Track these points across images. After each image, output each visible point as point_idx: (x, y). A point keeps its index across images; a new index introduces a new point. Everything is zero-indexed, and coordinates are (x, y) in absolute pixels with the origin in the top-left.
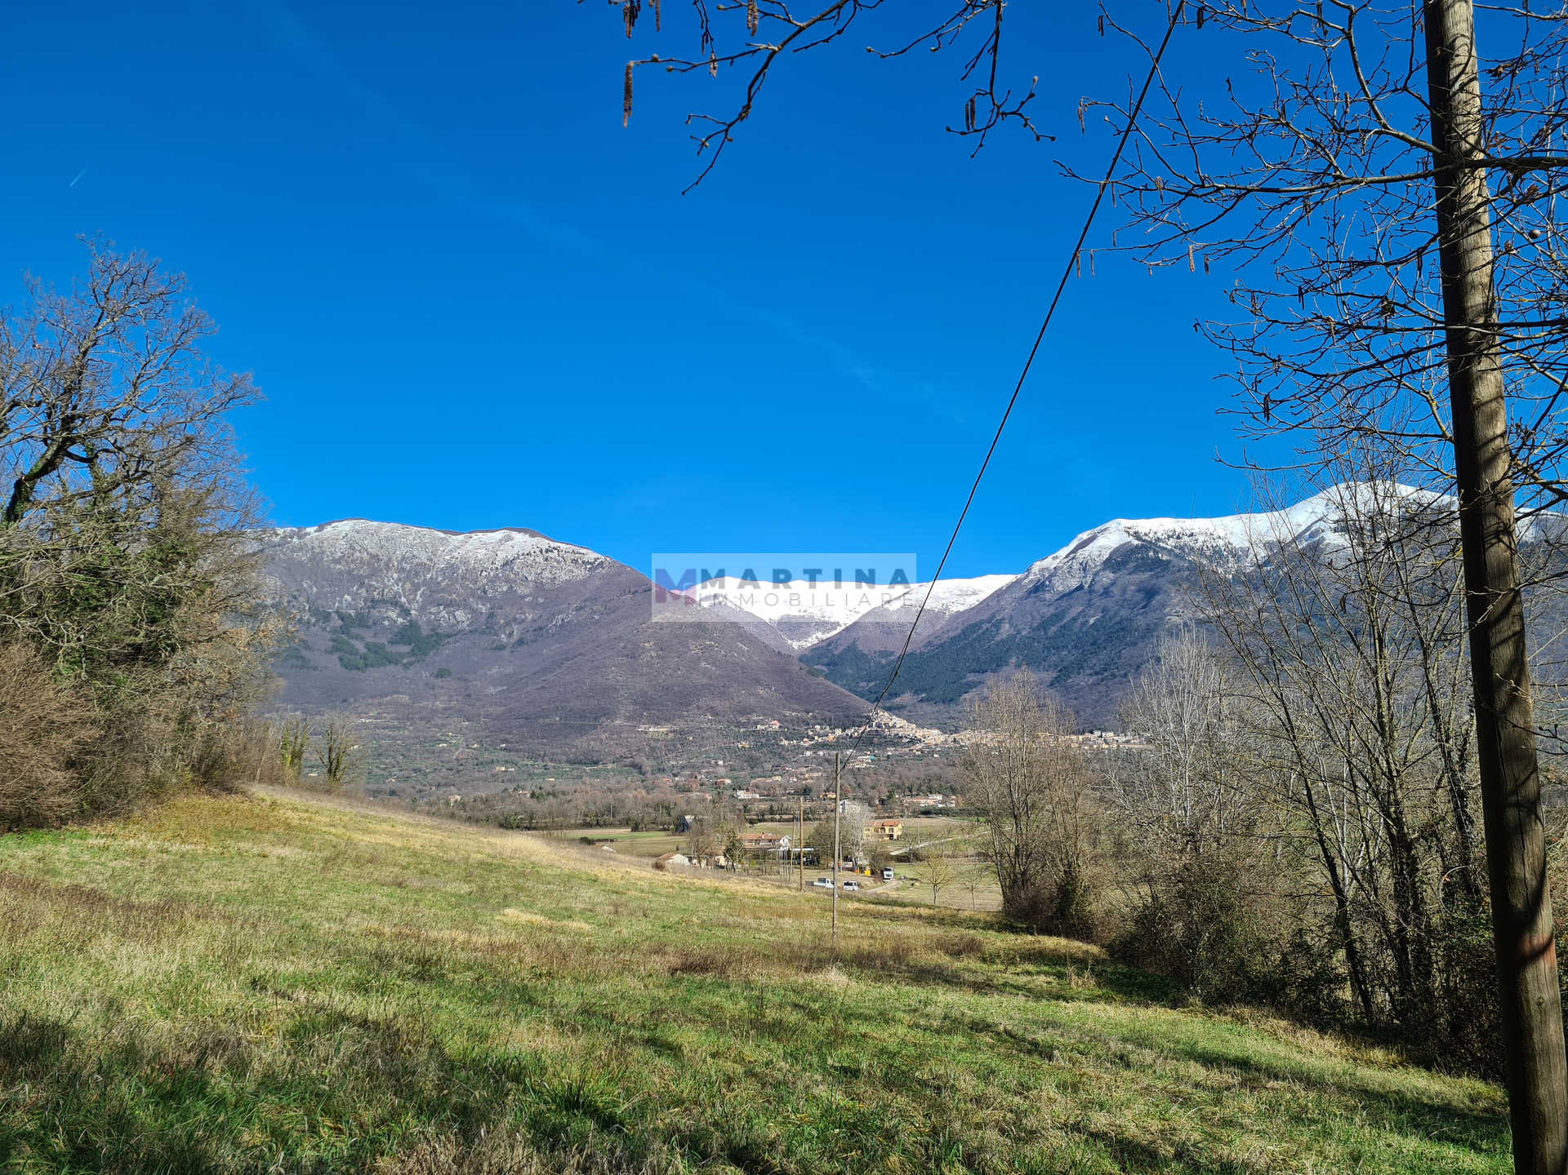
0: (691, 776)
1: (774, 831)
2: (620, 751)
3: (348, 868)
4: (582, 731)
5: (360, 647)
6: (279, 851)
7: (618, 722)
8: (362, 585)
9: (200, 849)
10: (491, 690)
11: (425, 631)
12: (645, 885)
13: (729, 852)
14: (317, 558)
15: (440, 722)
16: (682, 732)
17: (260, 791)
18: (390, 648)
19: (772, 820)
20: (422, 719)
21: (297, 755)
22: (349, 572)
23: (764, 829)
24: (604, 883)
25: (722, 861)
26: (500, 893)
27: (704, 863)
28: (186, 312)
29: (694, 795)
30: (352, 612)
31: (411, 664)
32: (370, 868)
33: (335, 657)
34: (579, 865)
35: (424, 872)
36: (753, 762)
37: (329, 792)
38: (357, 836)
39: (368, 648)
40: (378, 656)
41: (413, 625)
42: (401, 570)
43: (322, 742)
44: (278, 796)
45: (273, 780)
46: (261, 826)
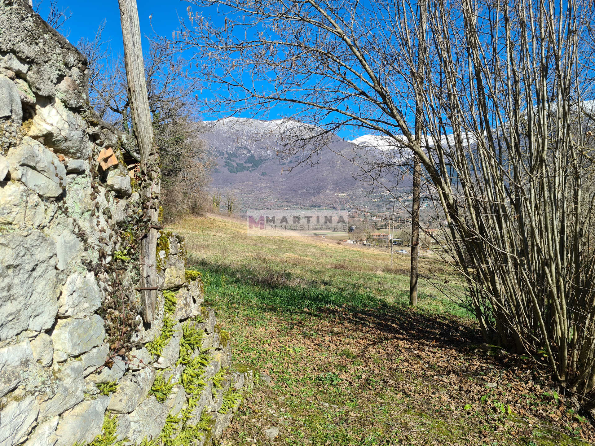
0: (355, 212)
1: (386, 232)
2: (328, 202)
3: (239, 240)
4: (314, 195)
5: (235, 164)
6: (218, 234)
7: (327, 192)
8: (234, 141)
9: (197, 232)
10: (281, 180)
11: (257, 158)
12: (333, 249)
13: (368, 240)
14: (218, 132)
15: (263, 191)
16: (351, 195)
17: (209, 215)
18: (245, 165)
19: (386, 228)
20: (257, 190)
21: (218, 204)
22: (229, 137)
23: (382, 232)
24: (319, 248)
25: (365, 243)
26: (285, 249)
27: (359, 243)
28: (178, 59)
29: (356, 219)
30: (231, 152)
31: (252, 170)
32: (245, 240)
33: (226, 168)
34: (311, 242)
35: (262, 242)
36: (379, 207)
37: (229, 216)
38: (240, 230)
39: (237, 164)
40: (241, 168)
41: (252, 156)
42: (247, 136)
43: (226, 199)
44: (214, 217)
45: (212, 212)
46: (212, 226)
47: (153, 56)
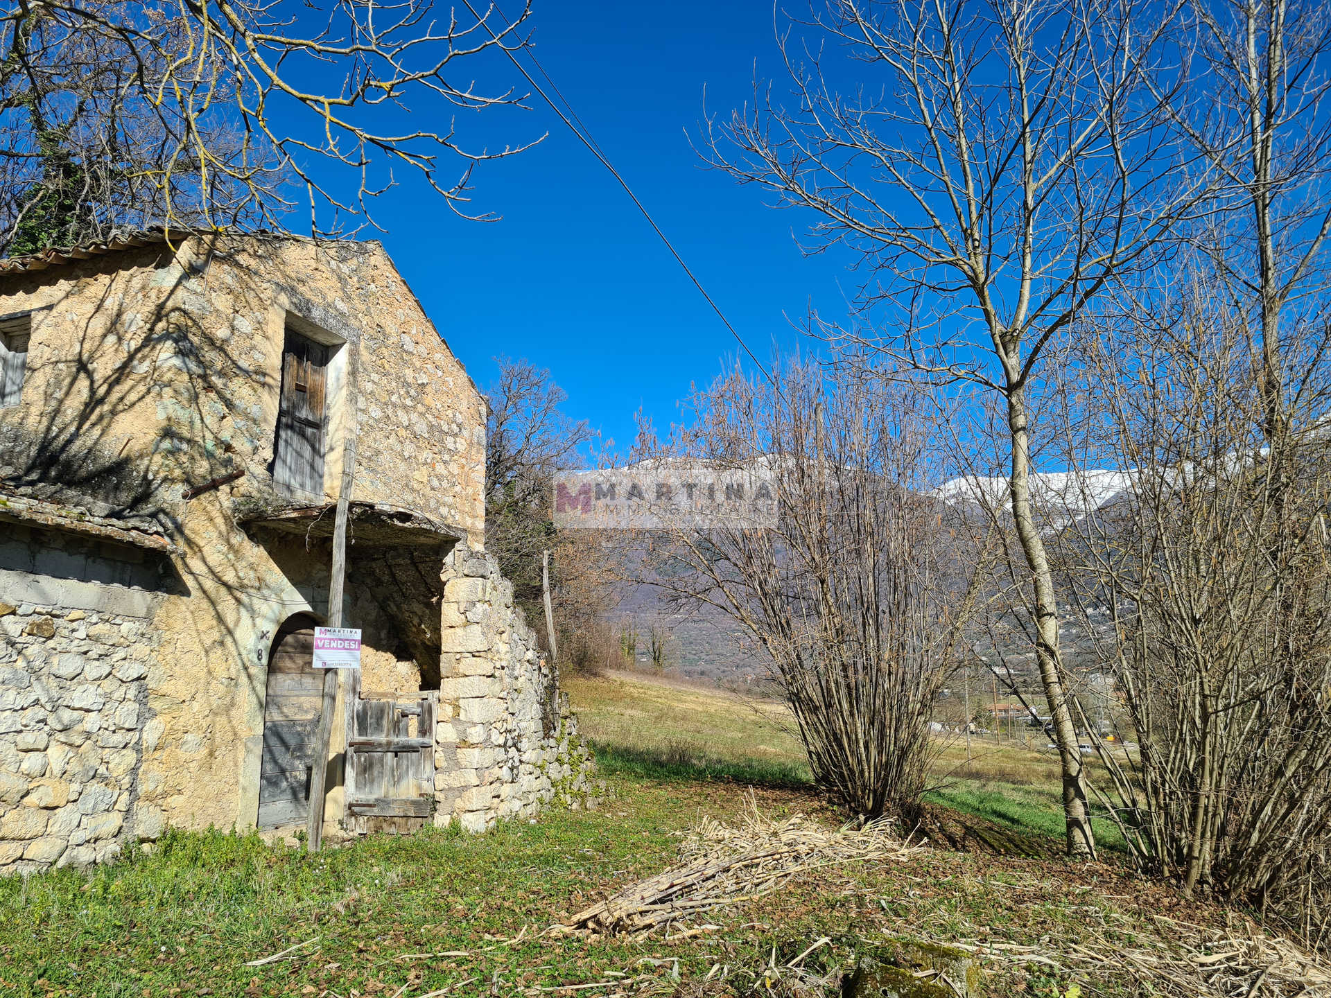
6: (629, 712)
13: (976, 720)
17: (613, 674)
21: (632, 647)
27: (956, 729)
37: (655, 674)
38: (675, 704)
43: (649, 637)
44: (623, 678)
45: (619, 666)
46: (617, 697)
47: (506, 389)
